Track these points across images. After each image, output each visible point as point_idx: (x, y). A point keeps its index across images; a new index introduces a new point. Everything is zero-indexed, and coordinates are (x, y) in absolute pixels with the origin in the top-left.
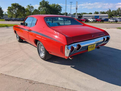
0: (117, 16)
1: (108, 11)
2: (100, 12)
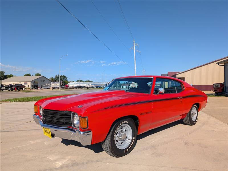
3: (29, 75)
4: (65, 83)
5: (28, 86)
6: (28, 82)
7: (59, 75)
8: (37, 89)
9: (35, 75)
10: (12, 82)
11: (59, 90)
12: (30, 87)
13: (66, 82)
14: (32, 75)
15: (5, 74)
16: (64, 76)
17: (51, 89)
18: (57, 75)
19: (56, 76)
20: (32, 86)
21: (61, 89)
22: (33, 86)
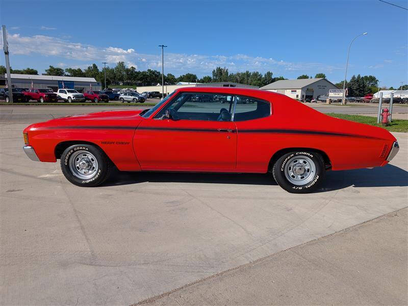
0: (118, 84)
1: (89, 68)
2: (67, 70)
3: (305, 77)
4: (371, 92)
5: (297, 96)
6: (297, 90)
7: (359, 75)
8: (310, 102)
9: (316, 77)
10: (275, 89)
11: (340, 105)
12: (300, 97)
13: (373, 89)
14: (310, 77)
15: (273, 77)
16: (371, 77)
17: (328, 103)
18: (356, 77)
19: (354, 78)
20: (303, 96)
21: (345, 103)
22: (305, 96)
